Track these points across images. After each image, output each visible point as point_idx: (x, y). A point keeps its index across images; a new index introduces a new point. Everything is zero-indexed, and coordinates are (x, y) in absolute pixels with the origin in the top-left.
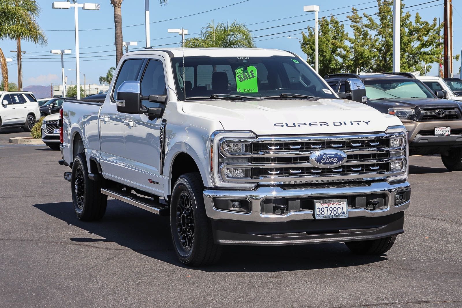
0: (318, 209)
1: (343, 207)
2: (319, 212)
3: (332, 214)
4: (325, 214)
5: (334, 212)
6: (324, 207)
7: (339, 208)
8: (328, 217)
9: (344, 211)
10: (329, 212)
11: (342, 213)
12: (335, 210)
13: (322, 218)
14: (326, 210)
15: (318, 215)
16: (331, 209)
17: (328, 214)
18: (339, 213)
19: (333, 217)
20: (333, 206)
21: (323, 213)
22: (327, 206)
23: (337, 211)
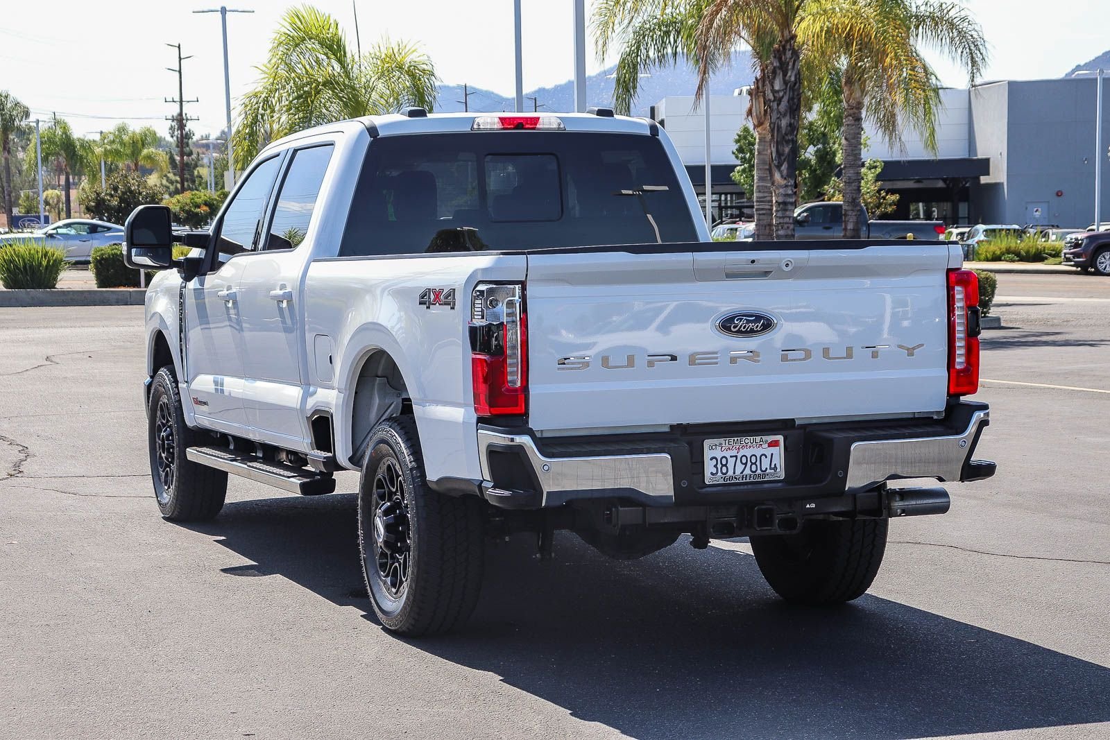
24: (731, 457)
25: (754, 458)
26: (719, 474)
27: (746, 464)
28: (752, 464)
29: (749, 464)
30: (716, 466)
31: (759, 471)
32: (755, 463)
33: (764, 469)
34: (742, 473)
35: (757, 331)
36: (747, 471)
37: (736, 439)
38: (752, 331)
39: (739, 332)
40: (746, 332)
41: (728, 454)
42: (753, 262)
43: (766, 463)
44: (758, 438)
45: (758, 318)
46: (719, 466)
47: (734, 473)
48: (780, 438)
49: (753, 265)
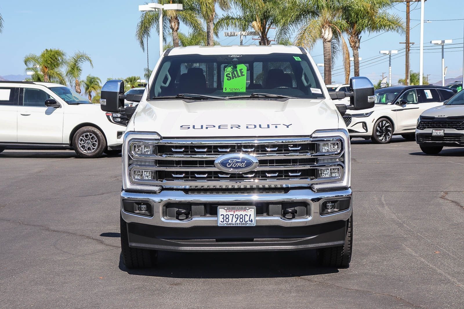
0: (221, 215)
1: (250, 215)
2: (223, 218)
3: (238, 222)
4: (230, 222)
5: (240, 220)
6: (229, 213)
7: (246, 216)
8: (233, 224)
9: (252, 219)
10: (235, 219)
11: (249, 221)
12: (242, 217)
13: (226, 225)
14: (231, 217)
15: (221, 221)
16: (237, 217)
17: (234, 222)
18: (246, 221)
19: (238, 224)
20: (239, 213)
21: (227, 220)
22: (232, 213)
23: (243, 218)
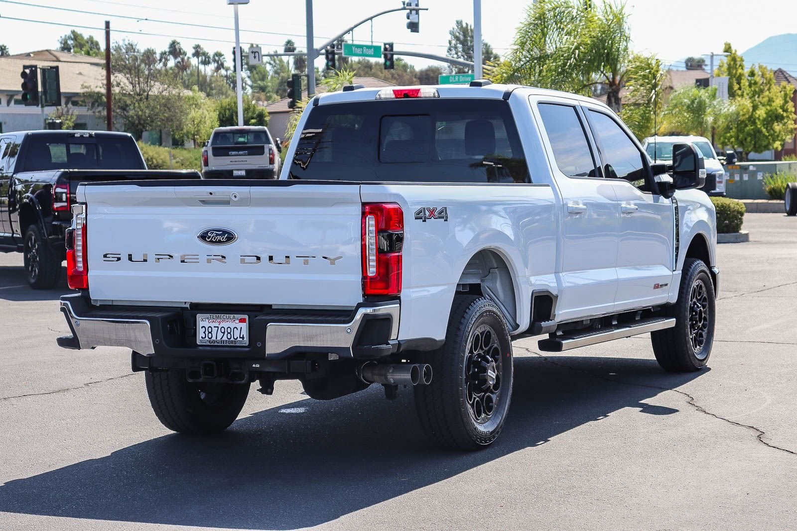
24: (215, 327)
25: (229, 329)
26: (207, 338)
27: (224, 333)
28: (228, 333)
29: (226, 333)
30: (204, 332)
31: (232, 339)
32: (230, 333)
33: (236, 338)
34: (221, 339)
35: (223, 242)
36: (225, 338)
37: (217, 315)
38: (220, 242)
39: (211, 241)
40: (216, 242)
41: (212, 325)
42: (211, 194)
43: (237, 334)
44: (232, 316)
45: (224, 232)
46: (207, 333)
47: (216, 338)
48: (246, 317)
49: (211, 196)
